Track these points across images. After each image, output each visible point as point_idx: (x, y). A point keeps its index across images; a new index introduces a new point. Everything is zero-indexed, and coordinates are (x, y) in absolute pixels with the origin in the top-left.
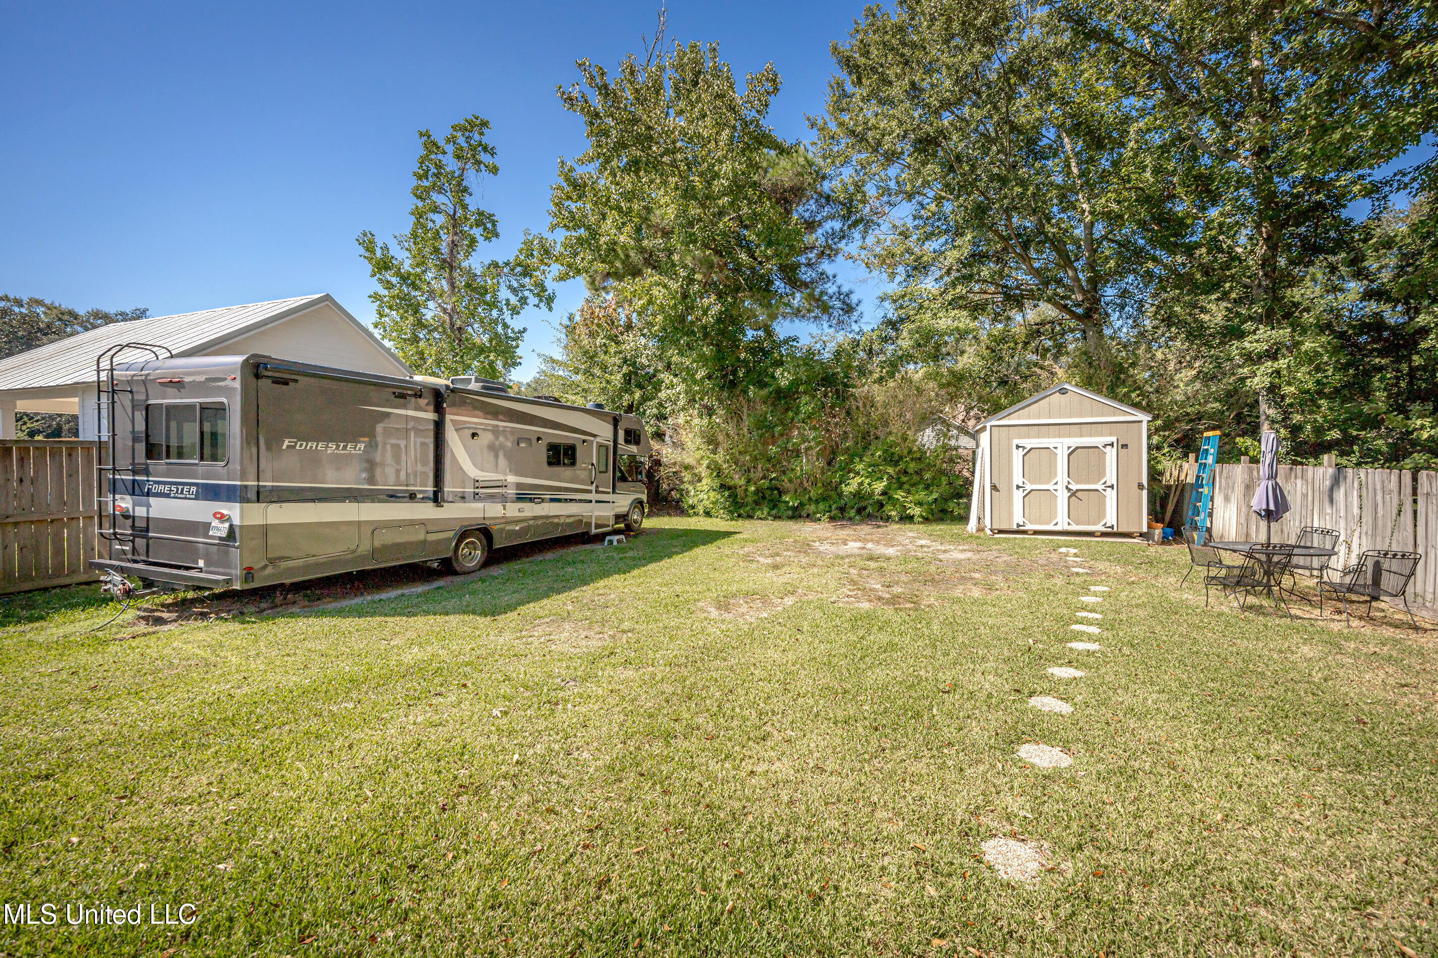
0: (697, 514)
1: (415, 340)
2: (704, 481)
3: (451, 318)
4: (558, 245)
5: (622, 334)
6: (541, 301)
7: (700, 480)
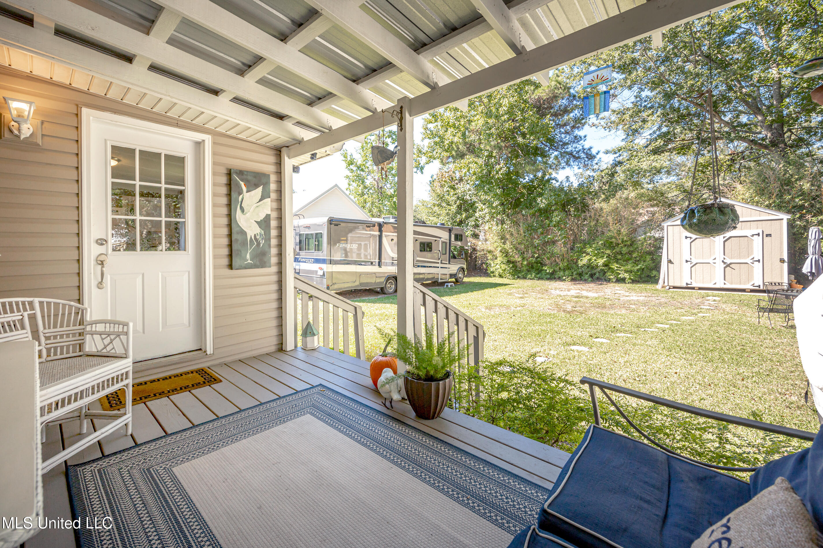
0: (494, 276)
1: (363, 194)
2: (499, 259)
3: (378, 183)
4: (425, 147)
5: (457, 184)
6: (418, 169)
7: (496, 259)
